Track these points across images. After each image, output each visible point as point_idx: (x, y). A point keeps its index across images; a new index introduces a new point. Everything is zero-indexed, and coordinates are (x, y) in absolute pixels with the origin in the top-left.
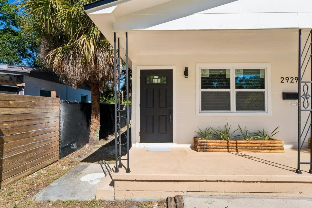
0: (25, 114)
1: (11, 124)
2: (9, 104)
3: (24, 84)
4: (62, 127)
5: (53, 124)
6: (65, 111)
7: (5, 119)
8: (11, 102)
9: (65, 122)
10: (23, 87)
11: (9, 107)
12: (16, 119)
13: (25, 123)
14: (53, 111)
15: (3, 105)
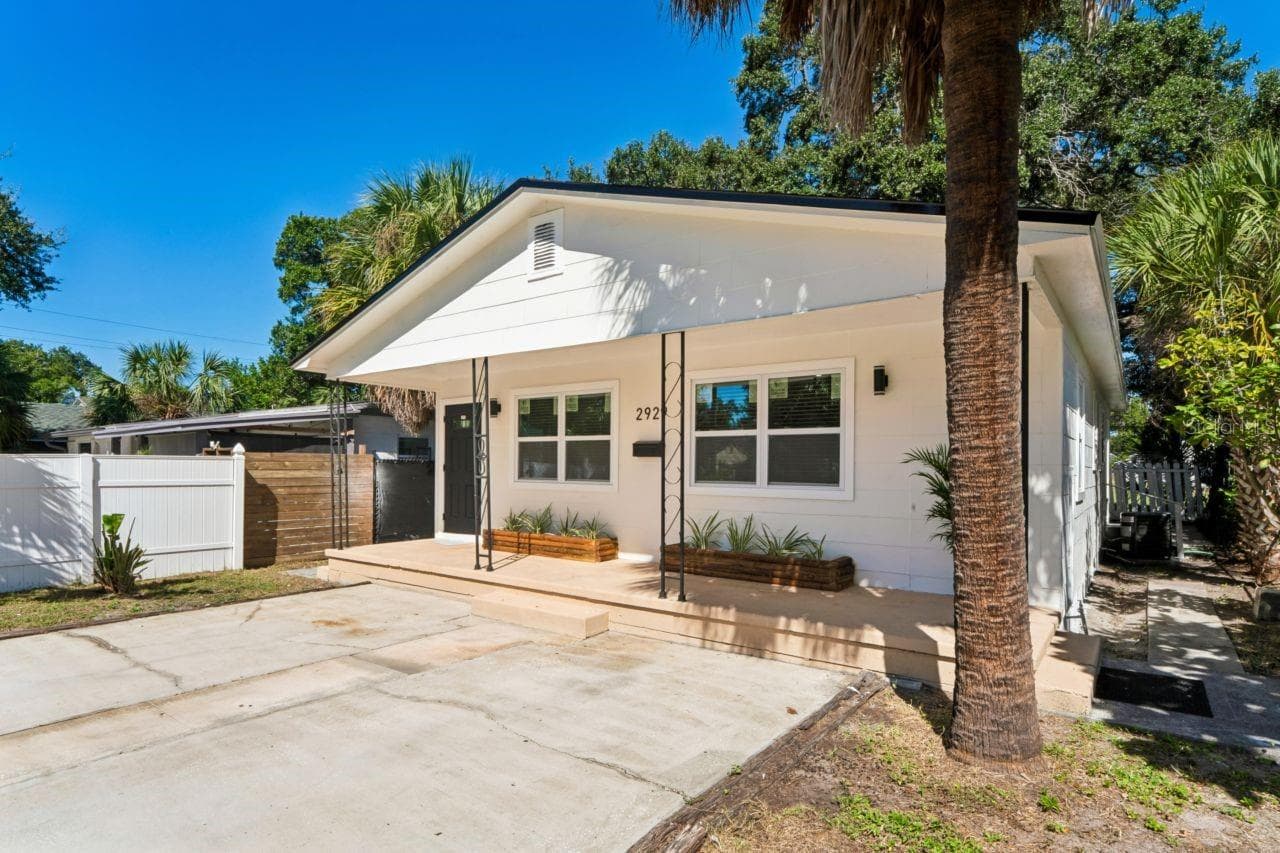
0: (310, 479)
1: (288, 490)
2: (285, 466)
3: (352, 432)
4: (381, 502)
5: (360, 495)
6: (388, 476)
7: (281, 484)
8: (287, 463)
9: (388, 496)
10: (351, 436)
11: (285, 468)
12: (293, 484)
13: (308, 490)
14: (359, 475)
15: (278, 467)
